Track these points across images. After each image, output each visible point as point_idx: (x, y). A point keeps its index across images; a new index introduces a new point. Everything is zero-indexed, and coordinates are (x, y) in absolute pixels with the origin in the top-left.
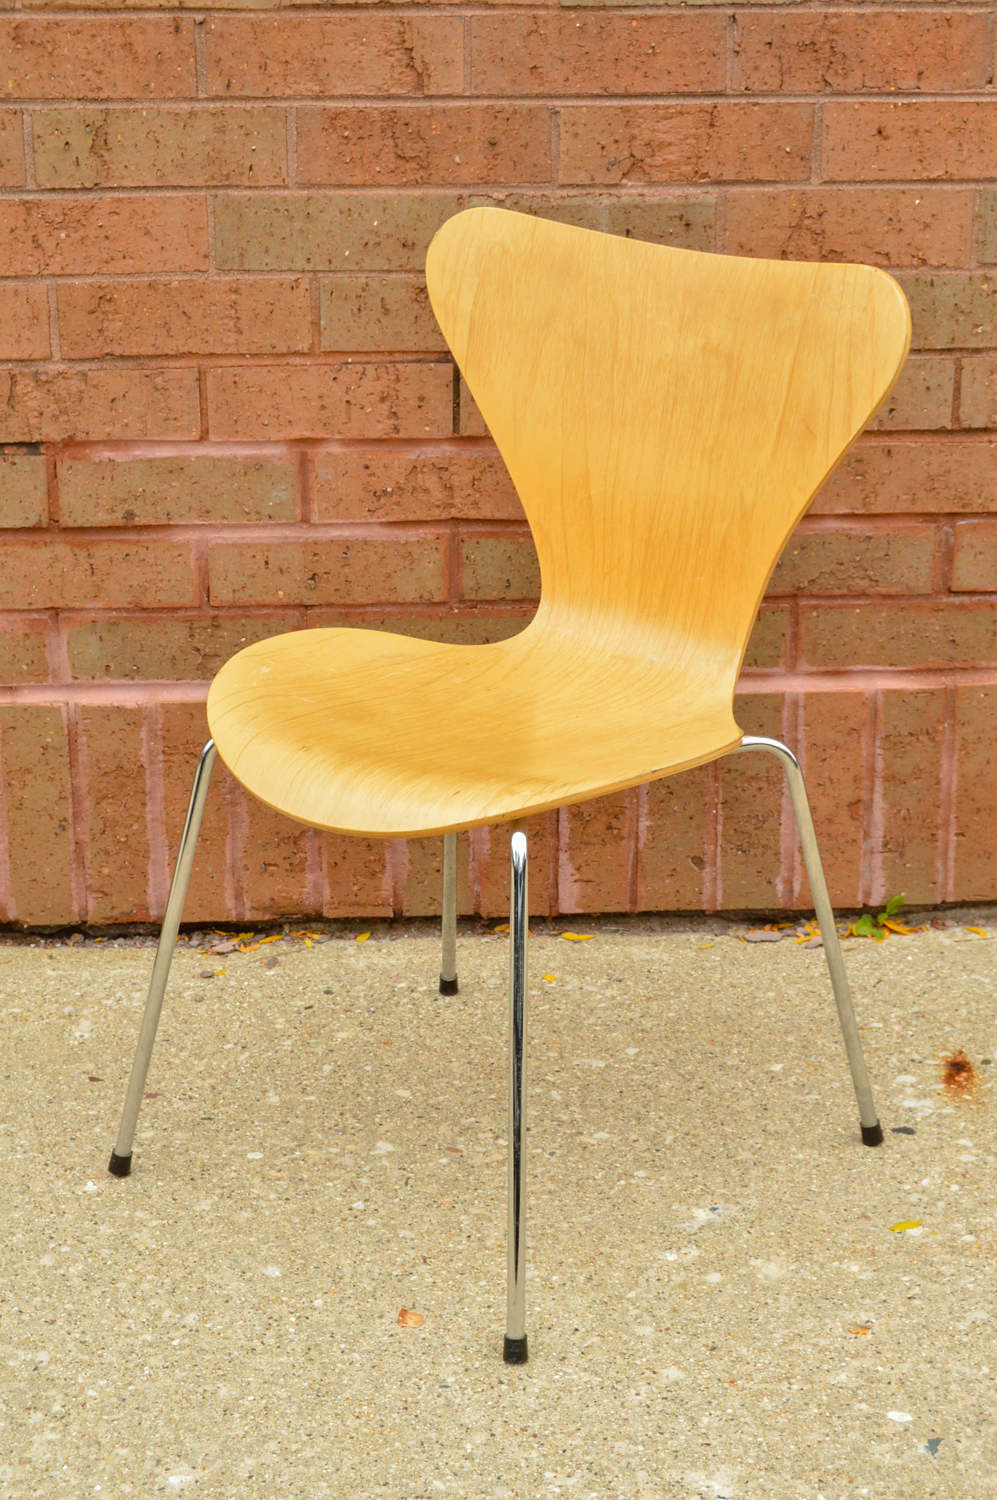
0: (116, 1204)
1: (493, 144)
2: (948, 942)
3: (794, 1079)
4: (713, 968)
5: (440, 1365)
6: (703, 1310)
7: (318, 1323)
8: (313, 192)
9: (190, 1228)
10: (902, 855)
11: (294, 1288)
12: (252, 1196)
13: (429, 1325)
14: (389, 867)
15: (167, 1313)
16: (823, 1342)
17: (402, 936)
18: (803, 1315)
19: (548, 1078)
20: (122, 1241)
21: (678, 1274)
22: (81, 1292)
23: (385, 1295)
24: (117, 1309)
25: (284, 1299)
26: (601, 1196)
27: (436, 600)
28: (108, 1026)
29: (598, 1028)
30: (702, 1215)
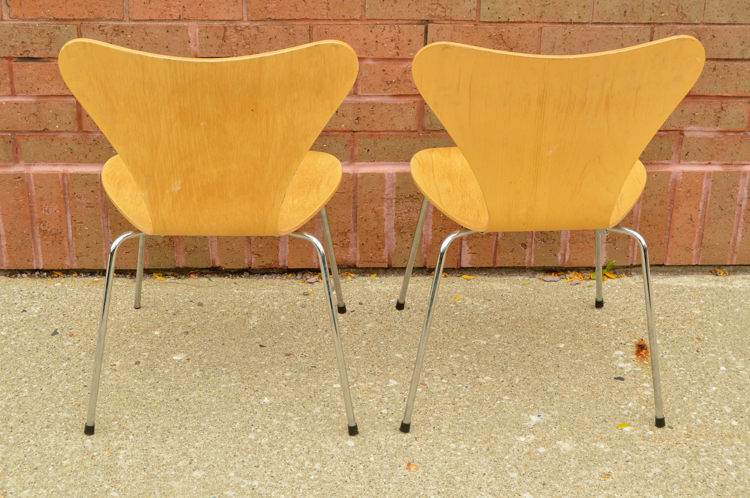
0: (279, 409)
2: (633, 283)
3: (569, 352)
4: (530, 294)
5: (427, 490)
6: (538, 465)
7: (373, 469)
9: (312, 421)
10: (614, 244)
11: (361, 452)
12: (338, 406)
13: (421, 471)
14: (386, 246)
15: (307, 463)
16: (591, 482)
17: (391, 275)
18: (581, 469)
19: (462, 349)
20: (283, 428)
21: (526, 448)
22: (268, 452)
23: (400, 456)
24: (285, 460)
25: (357, 457)
26: (490, 409)
27: (412, 130)
28: (265, 319)
29: (481, 324)
30: (534, 419)
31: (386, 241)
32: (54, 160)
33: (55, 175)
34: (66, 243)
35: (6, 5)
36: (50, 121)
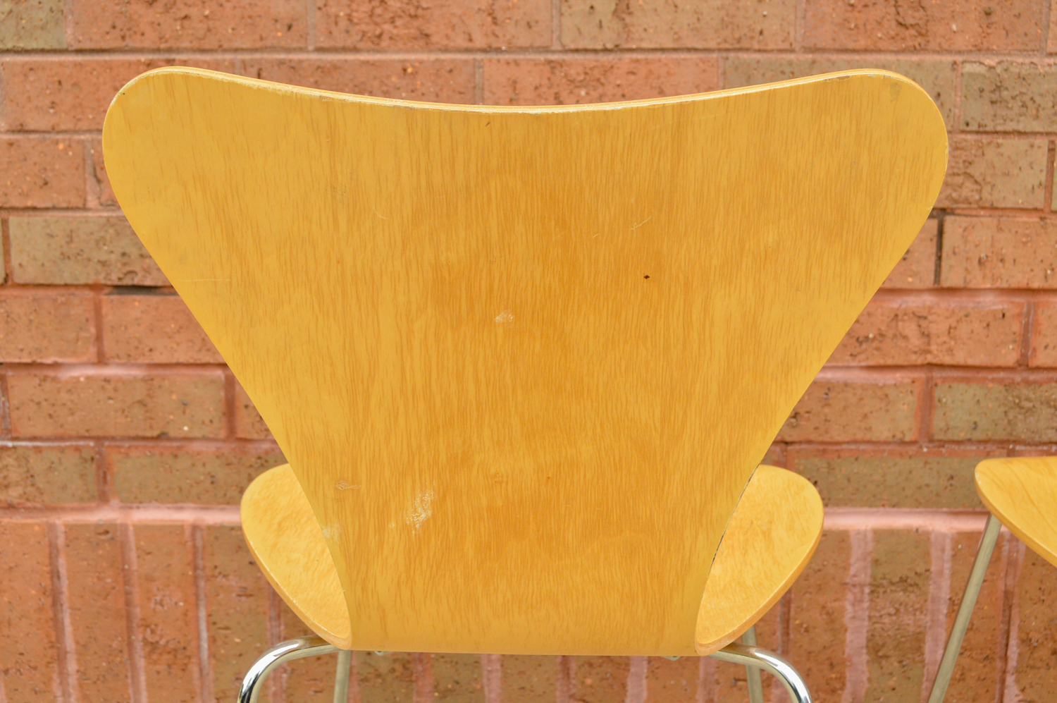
1: (988, 14)
8: (818, 56)
14: (848, 685)
27: (907, 439)
31: (848, 675)
32: (178, 498)
33: (177, 529)
34: (194, 670)
35: (94, 180)
36: (172, 417)
